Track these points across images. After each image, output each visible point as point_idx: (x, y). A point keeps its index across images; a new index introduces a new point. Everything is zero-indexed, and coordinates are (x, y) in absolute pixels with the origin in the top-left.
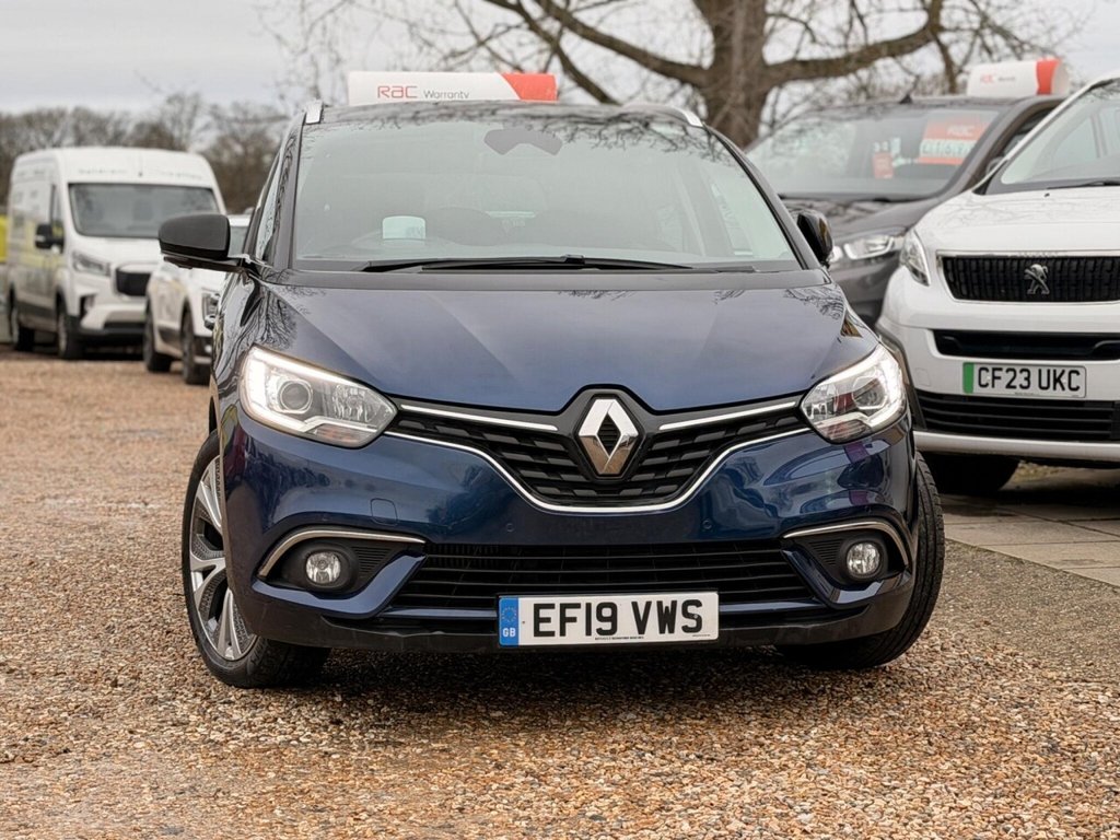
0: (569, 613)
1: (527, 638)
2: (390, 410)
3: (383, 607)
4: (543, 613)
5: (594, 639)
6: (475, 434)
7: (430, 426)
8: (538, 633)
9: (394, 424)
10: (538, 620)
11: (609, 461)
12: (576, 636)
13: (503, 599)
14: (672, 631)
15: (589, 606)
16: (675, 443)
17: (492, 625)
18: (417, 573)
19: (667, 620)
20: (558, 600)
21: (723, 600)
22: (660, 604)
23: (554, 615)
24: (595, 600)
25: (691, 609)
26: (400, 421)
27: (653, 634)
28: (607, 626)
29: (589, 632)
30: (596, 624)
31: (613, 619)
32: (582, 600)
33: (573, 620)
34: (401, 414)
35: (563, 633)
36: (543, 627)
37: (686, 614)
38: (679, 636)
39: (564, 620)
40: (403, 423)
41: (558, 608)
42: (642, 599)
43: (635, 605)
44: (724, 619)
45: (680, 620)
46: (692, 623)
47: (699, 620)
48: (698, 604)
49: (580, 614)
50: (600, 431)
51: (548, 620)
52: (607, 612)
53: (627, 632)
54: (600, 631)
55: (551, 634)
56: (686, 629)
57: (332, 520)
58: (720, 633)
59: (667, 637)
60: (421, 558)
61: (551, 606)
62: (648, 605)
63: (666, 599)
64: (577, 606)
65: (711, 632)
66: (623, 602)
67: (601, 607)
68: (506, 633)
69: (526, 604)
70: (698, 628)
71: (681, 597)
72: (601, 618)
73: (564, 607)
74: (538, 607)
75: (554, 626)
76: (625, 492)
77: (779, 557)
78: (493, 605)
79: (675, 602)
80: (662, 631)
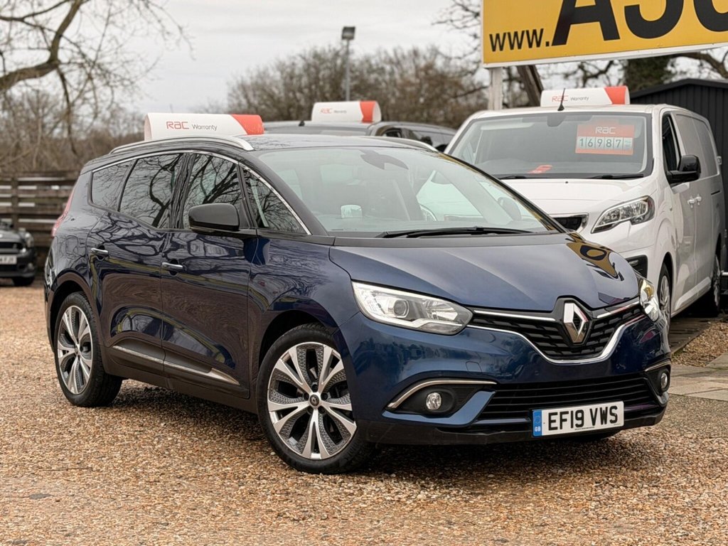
0: (564, 417)
1: (546, 432)
2: (471, 315)
3: (474, 421)
4: (553, 418)
5: (575, 430)
6: (514, 324)
7: (491, 321)
8: (551, 428)
9: (471, 322)
10: (551, 421)
11: (578, 335)
12: (567, 429)
13: (535, 412)
14: (606, 423)
15: (572, 412)
16: (602, 325)
17: (529, 426)
18: (492, 401)
19: (604, 418)
20: (559, 410)
21: (626, 405)
22: (601, 409)
23: (557, 418)
24: (575, 409)
25: (613, 411)
26: (476, 319)
27: (599, 426)
28: (580, 422)
29: (572, 427)
30: (576, 422)
31: (582, 419)
32: (569, 409)
33: (565, 420)
34: (476, 316)
35: (561, 428)
36: (553, 425)
37: (612, 414)
38: (608, 425)
39: (562, 420)
40: (476, 320)
41: (559, 414)
42: (593, 407)
43: (591, 410)
44: (627, 415)
45: (610, 417)
46: (613, 418)
47: (616, 417)
48: (615, 408)
49: (568, 417)
50: (574, 320)
51: (554, 421)
52: (580, 415)
53: (588, 426)
54: (577, 426)
55: (556, 428)
56: (612, 422)
57: (444, 375)
58: (625, 422)
59: (604, 426)
60: (494, 392)
61: (556, 414)
62: (596, 409)
63: (603, 406)
64: (567, 413)
65: (620, 422)
66: (586, 409)
67: (578, 412)
68: (537, 429)
69: (545, 413)
70: (615, 421)
71: (609, 405)
72: (577, 419)
73: (562, 413)
74: (551, 415)
75: (557, 424)
76: (584, 351)
77: (642, 381)
78: (530, 416)
79: (607, 408)
80: (602, 423)
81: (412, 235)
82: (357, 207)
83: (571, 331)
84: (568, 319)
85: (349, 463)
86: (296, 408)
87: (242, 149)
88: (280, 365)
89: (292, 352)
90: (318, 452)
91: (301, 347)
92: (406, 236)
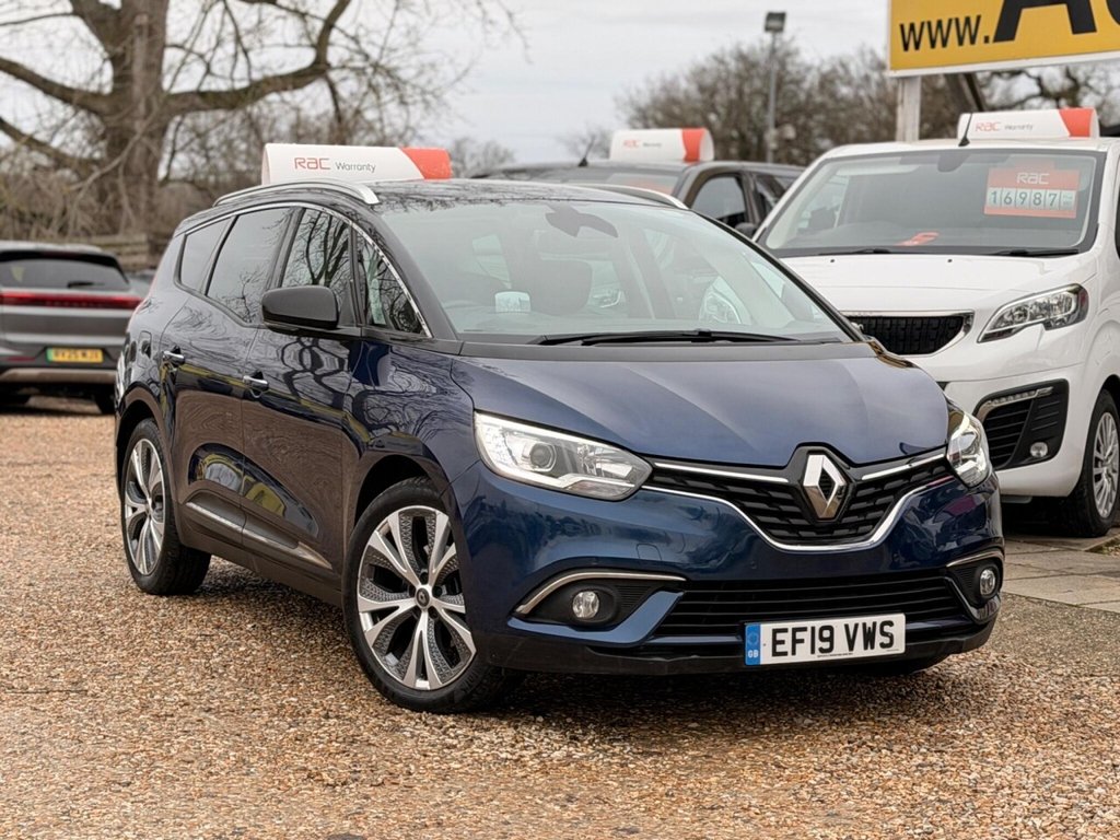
0: (799, 635)
1: (767, 658)
2: (649, 470)
3: (647, 637)
4: (780, 637)
5: (817, 657)
6: (720, 486)
7: (682, 480)
8: (775, 654)
9: (650, 481)
10: (776, 642)
11: (828, 506)
12: (804, 655)
13: (749, 626)
14: (872, 647)
15: (813, 629)
16: (871, 490)
17: (739, 648)
18: (677, 607)
19: (869, 639)
20: (790, 625)
21: (908, 620)
22: (864, 625)
23: (787, 637)
24: (818, 624)
25: (887, 628)
26: (656, 476)
27: (859, 652)
28: (826, 645)
29: (813, 652)
30: (819, 644)
31: (831, 639)
32: (808, 624)
33: (802, 641)
34: (656, 471)
35: (794, 653)
36: (780, 648)
37: (883, 633)
38: (878, 651)
39: (795, 641)
40: (657, 478)
41: (790, 631)
42: (851, 621)
43: (847, 627)
44: (910, 635)
45: (879, 639)
46: (886, 640)
47: (891, 637)
48: (890, 623)
49: (806, 636)
50: (820, 482)
51: (782, 642)
52: (826, 634)
53: (841, 651)
54: (822, 650)
55: (785, 654)
56: (883, 645)
57: (601, 563)
58: (906, 647)
59: (870, 653)
60: (681, 594)
61: (785, 630)
62: (856, 626)
63: (869, 620)
64: (804, 629)
65: (899, 647)
66: (838, 624)
67: (823, 628)
68: (751, 654)
69: (766, 629)
70: (890, 645)
71: (879, 619)
72: (822, 639)
73: (795, 630)
74: (775, 632)
75: (787, 647)
76: (837, 533)
77: (941, 582)
78: (742, 633)
79: (874, 624)
80: (866, 648)
81: (588, 340)
82: (525, 297)
83: (816, 498)
84: (811, 480)
85: (467, 698)
86: (396, 608)
87: (363, 201)
88: (376, 540)
89: (393, 520)
90: (426, 679)
91: (405, 513)
92: (580, 342)
